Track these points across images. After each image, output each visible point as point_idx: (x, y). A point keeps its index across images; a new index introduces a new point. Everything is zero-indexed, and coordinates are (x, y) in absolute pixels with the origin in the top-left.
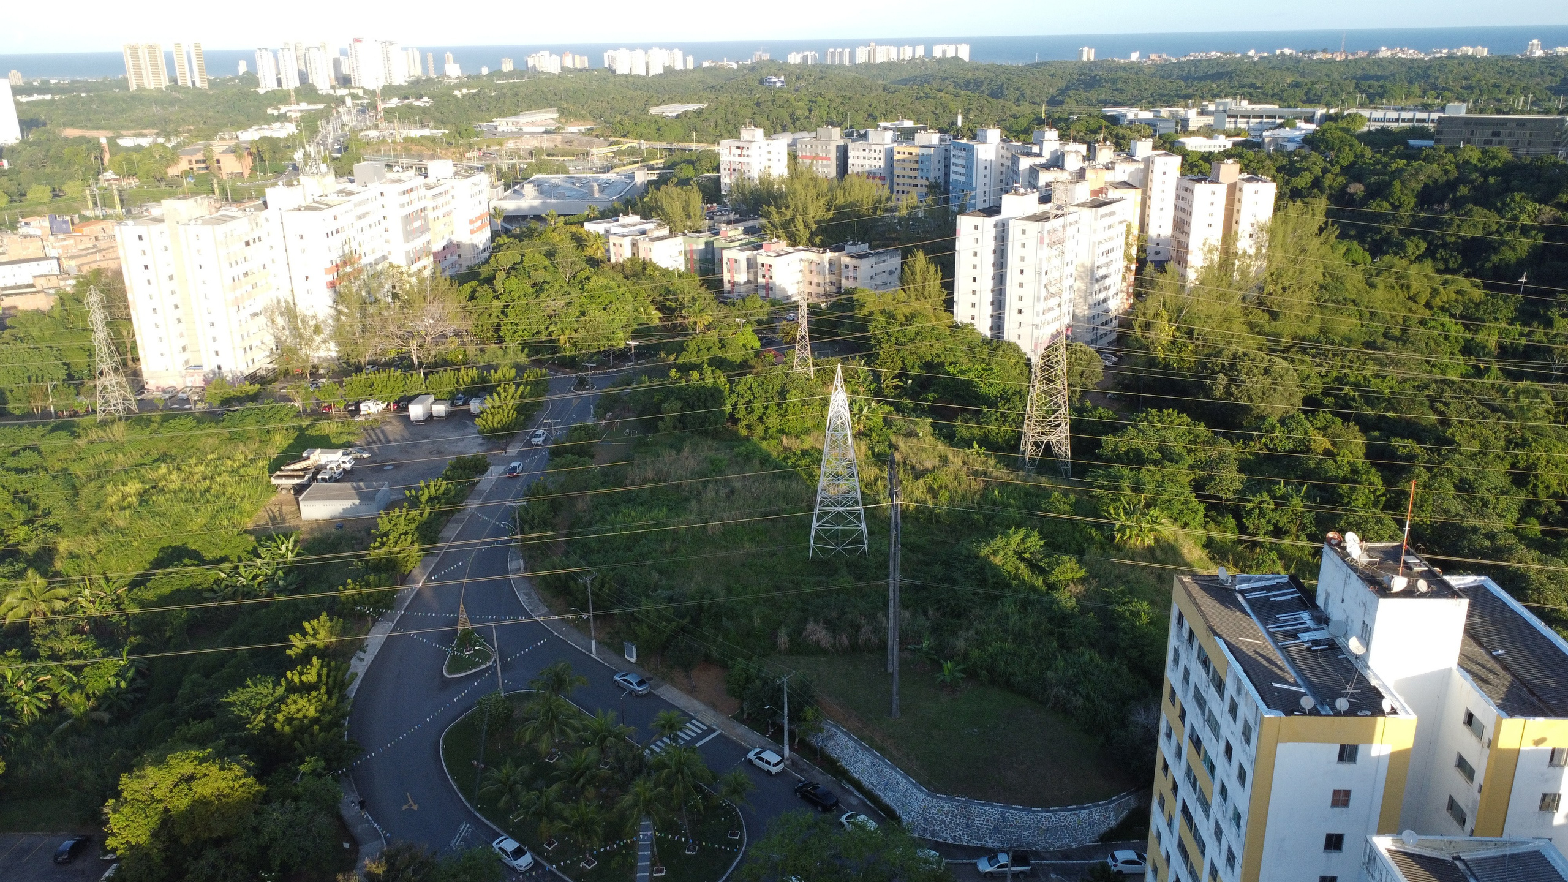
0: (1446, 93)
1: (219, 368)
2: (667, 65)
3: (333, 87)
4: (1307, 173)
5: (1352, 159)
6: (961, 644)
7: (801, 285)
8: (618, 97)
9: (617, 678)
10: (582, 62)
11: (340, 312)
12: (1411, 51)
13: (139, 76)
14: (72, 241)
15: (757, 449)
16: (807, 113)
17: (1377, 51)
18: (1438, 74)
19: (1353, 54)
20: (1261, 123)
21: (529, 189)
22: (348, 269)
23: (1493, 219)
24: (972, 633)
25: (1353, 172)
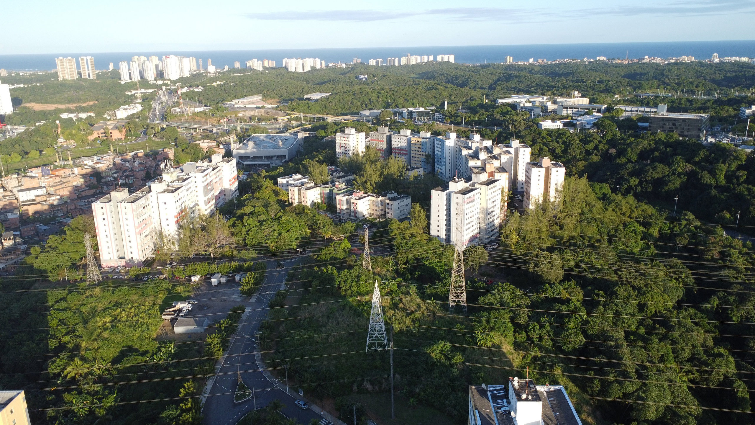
0: (668, 87)
1: (132, 258)
2: (312, 66)
3: (156, 80)
4: (592, 143)
5: (612, 136)
6: (417, 390)
7: (369, 210)
8: (290, 86)
9: (296, 402)
10: (273, 64)
11: (180, 233)
12: (658, 59)
13: (64, 73)
14: (51, 179)
15: (348, 302)
16: (377, 99)
17: (643, 59)
18: (668, 73)
19: (631, 61)
20: (578, 111)
21: (251, 144)
22: (183, 214)
23: (666, 170)
24: (421, 386)
25: (612, 143)
